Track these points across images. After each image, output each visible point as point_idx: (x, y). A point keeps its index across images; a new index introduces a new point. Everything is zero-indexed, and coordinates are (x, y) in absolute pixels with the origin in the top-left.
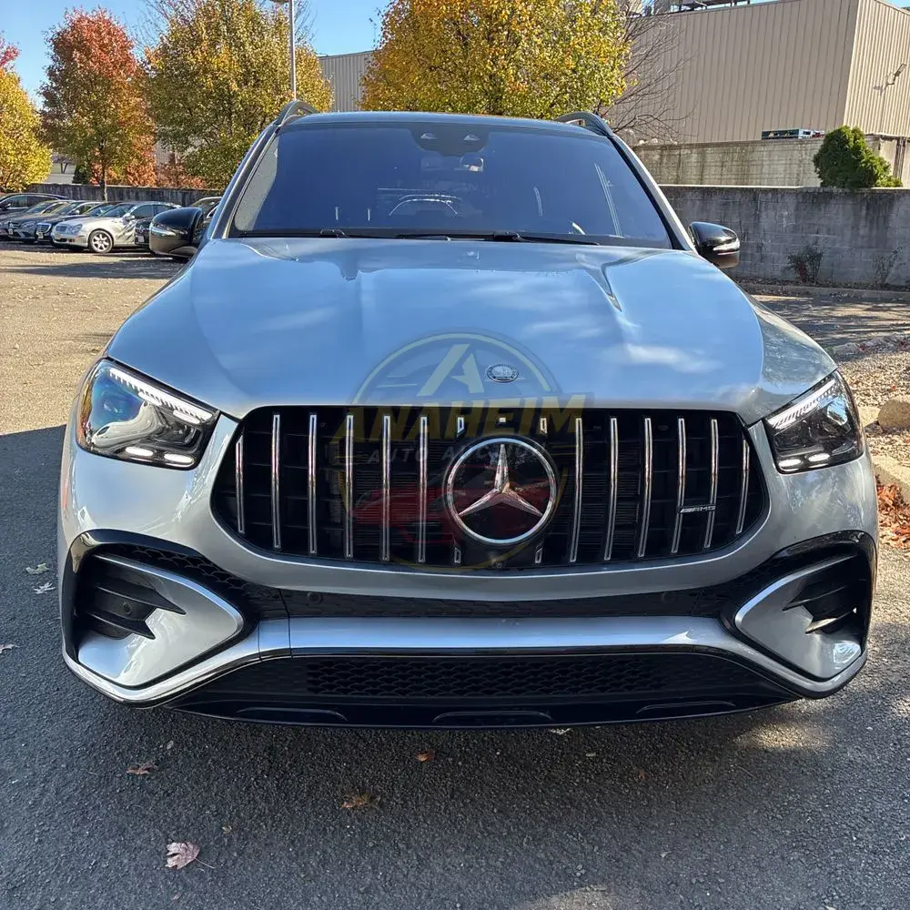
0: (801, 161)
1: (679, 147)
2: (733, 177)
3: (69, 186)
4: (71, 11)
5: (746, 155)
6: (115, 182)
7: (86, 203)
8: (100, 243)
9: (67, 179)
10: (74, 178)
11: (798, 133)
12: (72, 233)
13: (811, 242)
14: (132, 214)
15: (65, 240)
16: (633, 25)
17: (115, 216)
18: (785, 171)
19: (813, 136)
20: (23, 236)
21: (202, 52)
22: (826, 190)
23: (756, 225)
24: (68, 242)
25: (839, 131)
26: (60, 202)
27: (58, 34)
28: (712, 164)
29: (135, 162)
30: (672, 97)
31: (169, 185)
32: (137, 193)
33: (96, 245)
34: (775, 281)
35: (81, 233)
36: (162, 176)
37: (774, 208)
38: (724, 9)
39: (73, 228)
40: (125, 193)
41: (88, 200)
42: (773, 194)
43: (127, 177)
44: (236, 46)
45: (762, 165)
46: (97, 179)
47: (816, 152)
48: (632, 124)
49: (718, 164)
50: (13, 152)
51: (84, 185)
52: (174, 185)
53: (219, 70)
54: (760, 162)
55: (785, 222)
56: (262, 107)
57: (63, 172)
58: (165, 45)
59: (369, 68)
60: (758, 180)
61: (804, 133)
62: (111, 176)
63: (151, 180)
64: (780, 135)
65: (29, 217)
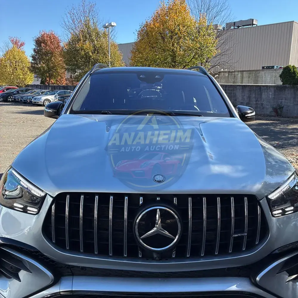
0: (275, 76)
1: (235, 72)
2: (253, 81)
3: (39, 85)
4: (41, 31)
5: (257, 74)
6: (53, 84)
7: (43, 91)
9: (38, 83)
10: (41, 82)
11: (274, 67)
12: (38, 100)
13: (280, 103)
14: (57, 94)
15: (36, 102)
16: (219, 33)
17: (52, 95)
18: (270, 79)
19: (279, 68)
20: (23, 101)
21: (81, 43)
22: (284, 85)
23: (261, 97)
24: (37, 103)
25: (288, 66)
26: (36, 90)
27: (37, 38)
28: (246, 77)
29: (60, 77)
30: (232, 56)
31: (70, 85)
32: (60, 87)
33: (46, 104)
34: (268, 116)
35: (41, 100)
36: (68, 82)
37: (267, 92)
38: (248, 28)
39: (38, 99)
40: (56, 87)
41: (45, 89)
42: (266, 87)
43: (57, 82)
44: (92, 41)
45: (262, 77)
46: (48, 83)
47: (280, 73)
48: (219, 64)
49: (248, 77)
50: (22, 75)
51: (44, 86)
53: (86, 49)
55: (270, 96)
56: (99, 60)
57: (38, 81)
58: (69, 42)
59: (133, 48)
60: (261, 82)
61: (276, 67)
62: (52, 82)
63: (64, 83)
64: (268, 68)
65: (26, 95)
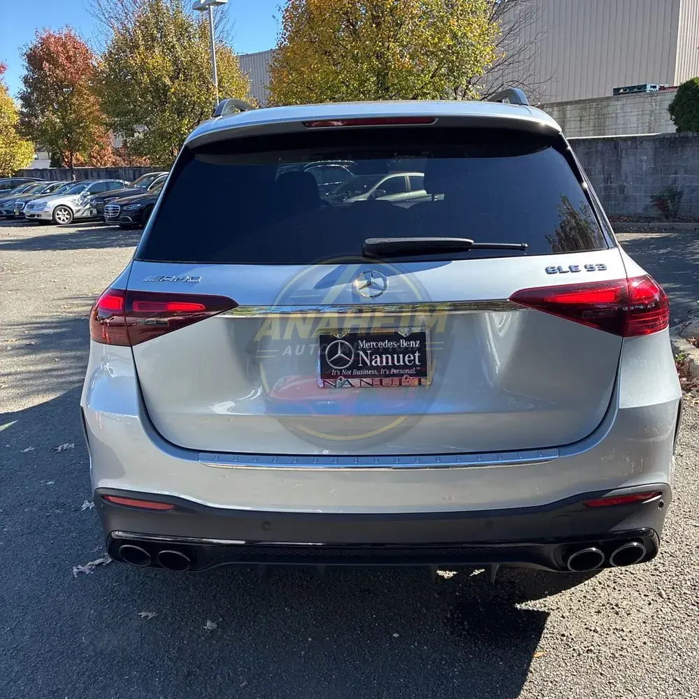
0: (652, 112)
1: (542, 106)
2: (591, 128)
3: (46, 169)
4: (40, 31)
5: (601, 109)
6: (82, 164)
7: (55, 183)
8: (62, 216)
9: (46, 164)
10: (51, 163)
11: (646, 88)
12: (39, 210)
13: (670, 183)
14: (88, 191)
15: (34, 216)
17: (74, 193)
18: (638, 121)
19: (659, 89)
20: (5, 213)
21: (140, 55)
22: (681, 135)
23: (619, 170)
24: (36, 217)
26: (37, 183)
27: (31, 49)
28: (572, 119)
29: (96, 147)
30: (533, 66)
31: (123, 164)
32: (99, 173)
33: (59, 218)
34: (639, 218)
35: (46, 209)
37: (634, 154)
39: (40, 205)
40: (89, 173)
41: (60, 180)
42: (631, 142)
43: (91, 160)
44: (167, 49)
45: (616, 117)
46: (67, 163)
49: (577, 119)
51: (60, 171)
52: (127, 164)
53: (154, 69)
54: (614, 115)
55: (644, 166)
58: (110, 52)
59: (274, 57)
60: (613, 130)
61: (651, 87)
62: (79, 160)
63: (110, 160)
64: (631, 90)
65: (11, 198)
